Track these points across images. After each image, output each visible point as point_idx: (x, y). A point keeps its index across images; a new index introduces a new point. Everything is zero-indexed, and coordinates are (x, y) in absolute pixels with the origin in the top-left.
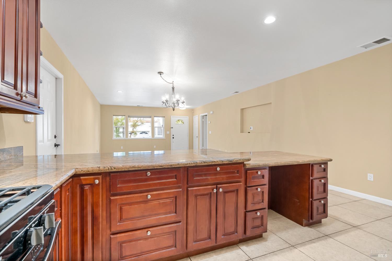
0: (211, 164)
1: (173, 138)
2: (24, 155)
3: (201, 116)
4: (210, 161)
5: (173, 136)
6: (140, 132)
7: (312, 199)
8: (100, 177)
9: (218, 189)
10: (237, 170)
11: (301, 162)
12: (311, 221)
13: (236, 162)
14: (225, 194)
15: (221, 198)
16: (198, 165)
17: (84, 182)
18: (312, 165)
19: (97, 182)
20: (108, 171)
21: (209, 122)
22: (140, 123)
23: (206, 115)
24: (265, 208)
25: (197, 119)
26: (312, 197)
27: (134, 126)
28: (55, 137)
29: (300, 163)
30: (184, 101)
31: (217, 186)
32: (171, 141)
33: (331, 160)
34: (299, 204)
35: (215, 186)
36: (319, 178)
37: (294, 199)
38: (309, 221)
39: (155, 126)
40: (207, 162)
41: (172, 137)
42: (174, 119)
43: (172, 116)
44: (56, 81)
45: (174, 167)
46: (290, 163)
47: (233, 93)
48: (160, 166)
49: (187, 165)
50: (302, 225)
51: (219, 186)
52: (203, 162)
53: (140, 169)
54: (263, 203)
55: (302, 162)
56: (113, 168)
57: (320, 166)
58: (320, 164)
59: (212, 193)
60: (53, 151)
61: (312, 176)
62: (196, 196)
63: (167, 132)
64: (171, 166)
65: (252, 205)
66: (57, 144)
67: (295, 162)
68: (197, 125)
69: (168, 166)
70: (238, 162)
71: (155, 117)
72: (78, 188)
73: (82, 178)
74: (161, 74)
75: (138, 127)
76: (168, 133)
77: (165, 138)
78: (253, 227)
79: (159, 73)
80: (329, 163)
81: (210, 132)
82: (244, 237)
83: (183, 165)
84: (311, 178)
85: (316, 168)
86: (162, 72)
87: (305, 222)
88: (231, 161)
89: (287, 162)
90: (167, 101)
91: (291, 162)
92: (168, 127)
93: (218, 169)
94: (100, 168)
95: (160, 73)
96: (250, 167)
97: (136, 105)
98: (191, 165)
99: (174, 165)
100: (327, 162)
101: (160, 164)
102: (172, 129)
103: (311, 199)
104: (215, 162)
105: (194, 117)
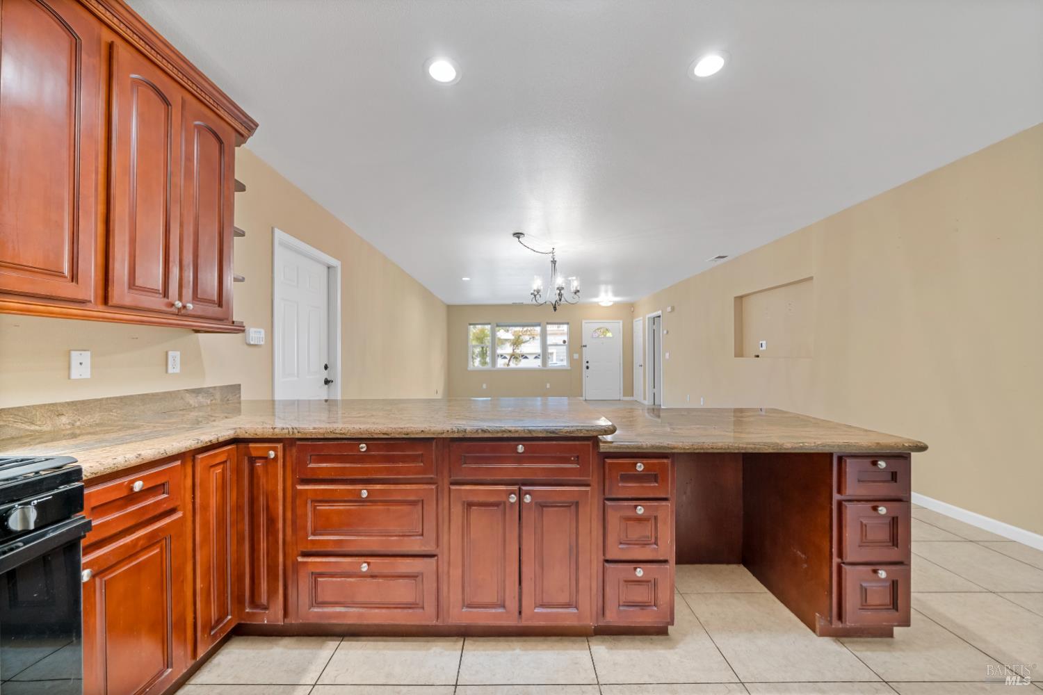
0: (499, 435)
1: (588, 368)
2: (242, 398)
3: (649, 318)
4: (498, 429)
5: (587, 364)
6: (535, 356)
7: (842, 559)
8: (280, 446)
9: (520, 496)
10: (575, 455)
11: (789, 446)
12: (837, 625)
13: (568, 434)
14: (542, 509)
15: (530, 518)
16: (469, 436)
17: (254, 454)
18: (840, 459)
19: (272, 454)
20: (287, 436)
21: (665, 332)
22: (527, 338)
23: (659, 317)
24: (665, 561)
25: (640, 326)
26: (840, 555)
27: (517, 342)
28: (326, 367)
29: (785, 449)
30: (578, 289)
31: (520, 489)
32: (584, 376)
33: (922, 448)
34: (805, 566)
35: (516, 488)
36: (871, 498)
37: (795, 550)
38: (831, 622)
39: (549, 342)
40: (489, 432)
41: (585, 365)
42: (588, 327)
43: (584, 322)
44: (329, 272)
45: (413, 436)
46: (746, 448)
47: (712, 260)
48: (384, 434)
49: (444, 436)
50: (814, 631)
51: (524, 488)
52: (480, 431)
53: (344, 436)
54: (655, 546)
55: (792, 448)
56: (296, 431)
57: (875, 463)
58: (874, 458)
59: (507, 505)
60: (322, 393)
61: (839, 491)
62: (470, 505)
63: (573, 356)
64: (407, 434)
65: (621, 546)
66: (329, 379)
67: (765, 444)
68: (641, 339)
69: (400, 433)
70: (572, 435)
71: (548, 323)
72: (246, 462)
73: (251, 445)
74: (519, 238)
75: (523, 345)
76: (576, 356)
77: (569, 368)
78: (626, 604)
79: (514, 234)
80: (913, 454)
81: (667, 355)
82: (600, 624)
83: (434, 434)
84: (836, 497)
85: (851, 467)
86: (520, 232)
87: (820, 623)
88: (553, 432)
89: (736, 445)
90: (538, 291)
91: (751, 446)
92: (575, 345)
93: (521, 448)
94: (275, 430)
95: (518, 235)
96: (612, 450)
97: (510, 302)
98: (452, 436)
99: (413, 434)
100: (910, 454)
101: (385, 430)
102: (584, 348)
103: (836, 560)
104: (510, 431)
105: (634, 321)
